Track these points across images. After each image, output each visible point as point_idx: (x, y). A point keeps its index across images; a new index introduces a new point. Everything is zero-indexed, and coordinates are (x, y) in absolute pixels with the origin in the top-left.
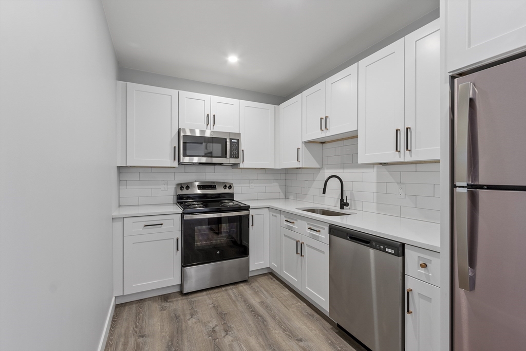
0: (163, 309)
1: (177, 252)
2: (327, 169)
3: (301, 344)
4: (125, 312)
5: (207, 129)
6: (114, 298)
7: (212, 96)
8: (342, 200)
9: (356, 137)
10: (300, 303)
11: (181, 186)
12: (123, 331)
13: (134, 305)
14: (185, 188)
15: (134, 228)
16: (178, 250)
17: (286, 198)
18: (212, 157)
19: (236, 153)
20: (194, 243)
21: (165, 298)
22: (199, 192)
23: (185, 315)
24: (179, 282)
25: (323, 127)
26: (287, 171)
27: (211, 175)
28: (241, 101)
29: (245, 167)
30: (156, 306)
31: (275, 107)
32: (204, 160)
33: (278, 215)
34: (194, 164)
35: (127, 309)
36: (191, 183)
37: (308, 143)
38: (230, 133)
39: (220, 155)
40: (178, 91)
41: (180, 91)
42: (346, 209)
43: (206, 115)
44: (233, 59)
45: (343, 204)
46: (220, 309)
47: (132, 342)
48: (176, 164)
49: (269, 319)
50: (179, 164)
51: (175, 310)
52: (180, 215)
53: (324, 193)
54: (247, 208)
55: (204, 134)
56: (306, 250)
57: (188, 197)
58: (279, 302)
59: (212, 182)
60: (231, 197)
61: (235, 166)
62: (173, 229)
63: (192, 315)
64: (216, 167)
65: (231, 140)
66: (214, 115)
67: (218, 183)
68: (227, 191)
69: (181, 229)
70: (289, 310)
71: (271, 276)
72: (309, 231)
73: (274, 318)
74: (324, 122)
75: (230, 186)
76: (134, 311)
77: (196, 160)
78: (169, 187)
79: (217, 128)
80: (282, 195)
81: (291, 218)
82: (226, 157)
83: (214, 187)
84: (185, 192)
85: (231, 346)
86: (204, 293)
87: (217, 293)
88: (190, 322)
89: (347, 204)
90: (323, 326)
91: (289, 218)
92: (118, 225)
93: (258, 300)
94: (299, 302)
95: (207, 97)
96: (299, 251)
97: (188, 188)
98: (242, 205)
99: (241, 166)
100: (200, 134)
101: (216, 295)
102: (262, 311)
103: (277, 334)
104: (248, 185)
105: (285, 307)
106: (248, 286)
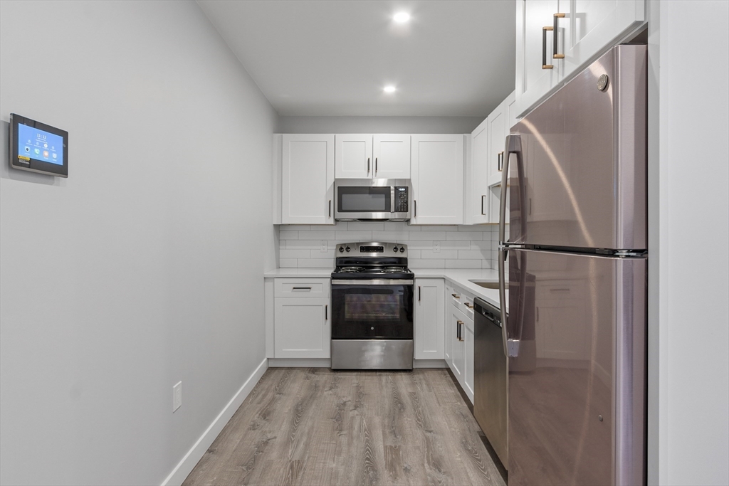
0: (307, 378)
1: (326, 322)
3: (428, 434)
4: (274, 375)
5: (368, 176)
6: (265, 359)
7: (374, 134)
10: (461, 403)
11: (341, 248)
12: (266, 387)
13: (283, 371)
14: (345, 249)
15: (284, 288)
16: (326, 319)
17: (492, 268)
19: (404, 205)
21: (314, 370)
23: (324, 387)
24: (328, 356)
25: (501, 168)
26: (492, 228)
28: (414, 135)
29: (418, 223)
30: (302, 375)
31: (465, 138)
33: (448, 288)
35: (276, 372)
36: (353, 243)
38: (396, 180)
39: (383, 208)
40: (333, 135)
41: (336, 135)
43: (366, 161)
44: (390, 89)
46: (361, 390)
47: (270, 395)
48: (331, 221)
49: (409, 408)
51: (317, 381)
52: (329, 279)
54: (411, 277)
56: (463, 331)
57: (347, 260)
58: (434, 397)
59: (378, 243)
60: (404, 262)
61: (405, 221)
62: (322, 295)
63: (331, 388)
65: (396, 188)
66: (376, 159)
67: (385, 243)
68: (399, 254)
69: (330, 296)
70: (440, 406)
71: (446, 372)
72: (467, 308)
73: (415, 408)
75: (402, 249)
76: (281, 375)
78: (329, 248)
80: (486, 264)
82: (390, 211)
83: (380, 249)
84: (345, 254)
85: (353, 418)
86: (355, 373)
87: (369, 376)
88: (325, 393)
90: (469, 428)
91: (456, 291)
92: (269, 284)
93: (410, 390)
94: (460, 401)
95: (367, 137)
96: (459, 335)
97: (348, 249)
99: (413, 222)
101: (367, 377)
102: (407, 400)
103: (408, 421)
104: (431, 248)
105: (439, 402)
106: (408, 376)
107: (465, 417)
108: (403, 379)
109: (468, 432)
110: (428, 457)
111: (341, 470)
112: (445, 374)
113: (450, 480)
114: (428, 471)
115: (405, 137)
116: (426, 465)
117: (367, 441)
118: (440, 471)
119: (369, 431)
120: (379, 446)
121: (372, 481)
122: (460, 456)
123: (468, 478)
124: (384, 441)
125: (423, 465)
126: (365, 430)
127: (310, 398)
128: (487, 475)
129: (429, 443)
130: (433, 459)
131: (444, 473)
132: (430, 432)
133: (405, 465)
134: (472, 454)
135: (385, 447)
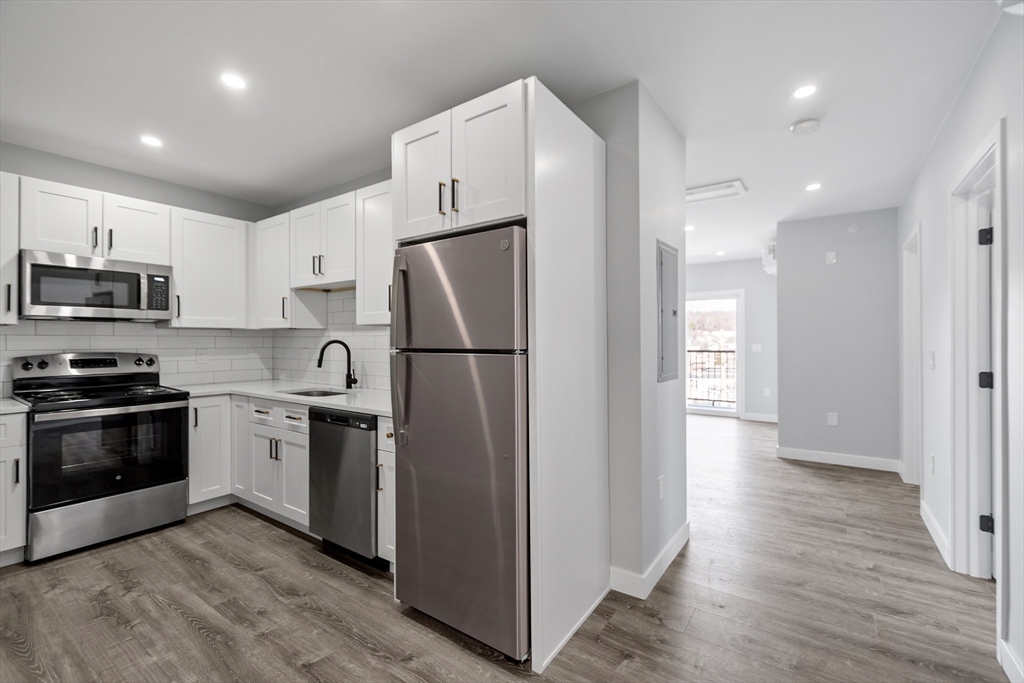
1: (13, 488)
2: (335, 330)
5: (93, 253)
7: (107, 195)
8: (349, 376)
9: (353, 288)
11: (26, 364)
14: (35, 365)
16: (17, 481)
17: (275, 378)
18: (112, 306)
19: (161, 300)
20: (61, 466)
22: (75, 372)
23: (35, 589)
24: (20, 542)
25: (317, 271)
26: (275, 333)
27: (104, 341)
28: (175, 209)
29: (183, 326)
31: (247, 226)
32: (88, 312)
33: (245, 405)
34: (59, 319)
36: (53, 355)
37: (299, 291)
38: (147, 265)
39: (126, 303)
40: (17, 176)
41: (24, 178)
42: (356, 388)
43: (91, 229)
44: (152, 141)
45: (351, 381)
46: (118, 567)
48: (12, 318)
49: (214, 559)
50: (20, 319)
52: (24, 415)
53: (320, 365)
54: (185, 396)
55: (89, 264)
56: (284, 450)
57: (44, 383)
58: (238, 536)
59: (106, 354)
60: (153, 379)
61: (162, 323)
62: (4, 444)
63: (53, 586)
64: (117, 325)
65: (150, 278)
66: (111, 231)
67: (121, 355)
68: (144, 369)
69: (25, 442)
70: (253, 542)
71: (236, 508)
72: (288, 421)
74: (318, 264)
75: (151, 360)
77: (66, 311)
79: (116, 255)
80: (267, 374)
81: (263, 406)
82: (138, 308)
83: (113, 363)
84: (35, 372)
85: (135, 601)
86: (86, 554)
88: (47, 595)
89: (355, 381)
91: (263, 407)
93: (200, 541)
95: (94, 195)
96: (274, 455)
97: (43, 364)
98: (173, 392)
99: (175, 323)
100: (78, 263)
101: (113, 551)
102: (204, 552)
103: (224, 571)
104: (194, 358)
105: (249, 540)
106: (184, 529)
107: (290, 541)
108: (179, 535)
109: (303, 553)
110: (277, 592)
111: (172, 657)
112: (234, 511)
113: (314, 597)
114: (286, 602)
115: (162, 209)
116: (280, 598)
117: (183, 614)
118: (299, 596)
119: (175, 602)
120: (206, 609)
121: (226, 644)
122: (310, 575)
123: (331, 587)
124: (208, 603)
125: (277, 600)
126: (170, 605)
127: (20, 612)
128: (346, 576)
129: (269, 580)
130: (283, 590)
131: (305, 595)
132: (261, 569)
133: (257, 610)
134: (320, 568)
135: (216, 608)
